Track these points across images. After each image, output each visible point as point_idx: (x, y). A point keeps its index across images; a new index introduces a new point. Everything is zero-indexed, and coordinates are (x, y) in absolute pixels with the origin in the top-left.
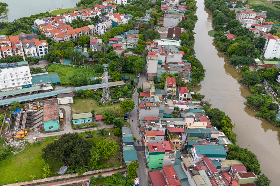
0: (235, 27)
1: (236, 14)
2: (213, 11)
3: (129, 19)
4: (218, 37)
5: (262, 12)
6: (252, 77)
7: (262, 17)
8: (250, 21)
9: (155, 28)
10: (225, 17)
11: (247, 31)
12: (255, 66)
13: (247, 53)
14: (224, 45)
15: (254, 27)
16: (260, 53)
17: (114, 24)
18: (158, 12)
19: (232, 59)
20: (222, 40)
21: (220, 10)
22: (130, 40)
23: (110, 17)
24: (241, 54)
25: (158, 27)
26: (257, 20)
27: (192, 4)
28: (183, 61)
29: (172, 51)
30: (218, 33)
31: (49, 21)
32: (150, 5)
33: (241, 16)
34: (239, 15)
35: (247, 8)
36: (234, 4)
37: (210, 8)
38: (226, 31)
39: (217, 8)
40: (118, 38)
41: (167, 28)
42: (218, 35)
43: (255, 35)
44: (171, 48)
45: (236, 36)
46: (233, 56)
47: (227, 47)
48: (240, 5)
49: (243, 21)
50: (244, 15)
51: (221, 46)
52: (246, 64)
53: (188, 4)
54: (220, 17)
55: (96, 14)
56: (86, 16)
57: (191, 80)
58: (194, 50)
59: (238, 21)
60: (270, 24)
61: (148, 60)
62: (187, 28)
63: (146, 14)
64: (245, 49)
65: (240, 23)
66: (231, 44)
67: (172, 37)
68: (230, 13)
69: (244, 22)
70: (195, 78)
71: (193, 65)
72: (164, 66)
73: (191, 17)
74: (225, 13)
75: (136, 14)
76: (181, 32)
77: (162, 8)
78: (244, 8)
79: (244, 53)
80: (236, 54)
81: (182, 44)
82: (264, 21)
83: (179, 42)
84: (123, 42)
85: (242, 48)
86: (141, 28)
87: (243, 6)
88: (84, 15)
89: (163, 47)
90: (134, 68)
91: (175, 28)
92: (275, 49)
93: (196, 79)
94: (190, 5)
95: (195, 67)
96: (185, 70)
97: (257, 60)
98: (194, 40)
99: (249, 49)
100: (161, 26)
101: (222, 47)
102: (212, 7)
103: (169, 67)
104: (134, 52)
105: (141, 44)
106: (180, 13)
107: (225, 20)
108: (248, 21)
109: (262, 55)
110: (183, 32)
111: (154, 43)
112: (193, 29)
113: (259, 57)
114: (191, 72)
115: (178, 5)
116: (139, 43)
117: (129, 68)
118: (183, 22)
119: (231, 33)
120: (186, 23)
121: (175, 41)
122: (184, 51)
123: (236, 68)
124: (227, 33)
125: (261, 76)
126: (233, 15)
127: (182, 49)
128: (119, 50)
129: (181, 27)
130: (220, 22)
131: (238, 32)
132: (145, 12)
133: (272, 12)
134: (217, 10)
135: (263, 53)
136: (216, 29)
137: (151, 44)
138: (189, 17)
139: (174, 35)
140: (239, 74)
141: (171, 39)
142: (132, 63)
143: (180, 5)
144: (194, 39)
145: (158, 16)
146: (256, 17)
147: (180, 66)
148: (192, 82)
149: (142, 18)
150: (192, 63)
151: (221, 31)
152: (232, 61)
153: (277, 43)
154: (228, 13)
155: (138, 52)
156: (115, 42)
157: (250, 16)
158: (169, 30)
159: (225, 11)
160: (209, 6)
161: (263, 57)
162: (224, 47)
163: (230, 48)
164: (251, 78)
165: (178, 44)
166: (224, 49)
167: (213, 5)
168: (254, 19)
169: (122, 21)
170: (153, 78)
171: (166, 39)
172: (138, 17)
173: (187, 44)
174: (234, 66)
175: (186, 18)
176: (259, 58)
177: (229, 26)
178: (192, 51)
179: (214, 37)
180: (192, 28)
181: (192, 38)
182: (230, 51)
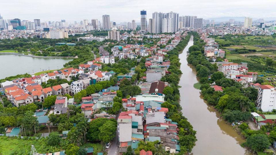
0: (220, 78)
1: (218, 67)
2: (196, 66)
3: (110, 75)
4: (204, 89)
5: (242, 64)
6: (259, 140)
7: (245, 68)
8: (233, 72)
9: (138, 84)
10: (208, 71)
11: (233, 82)
12: (254, 121)
13: (241, 106)
14: (213, 98)
15: (239, 78)
16: (256, 106)
17: (93, 81)
18: (142, 68)
19: (225, 114)
20: (209, 93)
21: (202, 65)
22: (106, 97)
23: (90, 74)
24: (234, 107)
25: (141, 82)
26: (240, 71)
27: (175, 61)
28: (167, 121)
29: (153, 109)
30: (204, 86)
31: (19, 82)
32: (135, 63)
33: (224, 68)
34: (222, 68)
35: (226, 62)
36: (214, 59)
37: (192, 64)
38: (212, 83)
39: (199, 63)
40: (95, 96)
41: (150, 83)
42: (204, 87)
43: (243, 86)
44: (152, 104)
45: (223, 88)
46: (226, 110)
47: (216, 100)
48: (220, 60)
49: (227, 72)
50: (226, 67)
51: (209, 99)
52: (244, 120)
53: (172, 60)
54: (204, 70)
55: (78, 72)
56: (66, 75)
57: (178, 149)
58: (179, 105)
59: (222, 73)
60: (254, 74)
61: (119, 123)
62: (171, 82)
63: (131, 71)
64: (238, 102)
65: (224, 75)
66: (221, 96)
67: (154, 92)
68: (212, 66)
69: (228, 74)
70: (183, 146)
71: (179, 126)
72: (141, 130)
73: (175, 72)
74: (207, 66)
75: (120, 71)
76: (165, 86)
77: (146, 64)
78: (224, 62)
79: (238, 106)
80: (229, 108)
81: (166, 99)
82: (247, 72)
83: (163, 97)
84: (99, 100)
85: (234, 100)
86: (122, 83)
87: (222, 60)
88: (63, 74)
89: (142, 104)
90: (101, 136)
91: (158, 82)
92: (272, 100)
93: (185, 146)
94: (174, 61)
95: (183, 128)
96: (169, 134)
97: (255, 114)
98: (179, 94)
99: (243, 102)
100: (145, 81)
101: (211, 100)
102: (195, 63)
103: (148, 132)
104: (109, 111)
105: (117, 101)
106: (163, 68)
107: (209, 73)
108: (232, 72)
109: (258, 108)
110: (166, 86)
111: (131, 100)
112: (178, 83)
113: (256, 110)
114: (178, 135)
115: (162, 62)
116: (115, 100)
117: (93, 136)
118: (167, 76)
119: (217, 84)
120: (169, 77)
121: (158, 96)
122: (168, 108)
123: (232, 125)
124: (213, 85)
125: (269, 138)
126: (216, 68)
127: (165, 105)
128: (88, 110)
129: (164, 81)
130: (204, 75)
131: (224, 83)
132: (130, 69)
133: (251, 64)
134: (200, 65)
135: (259, 105)
136: (202, 82)
137: (128, 101)
138: (173, 71)
139: (157, 90)
140: (239, 133)
141: (153, 93)
142: (98, 129)
143: (164, 62)
144: (179, 92)
145: (142, 71)
146: (238, 69)
147: (163, 130)
148: (179, 151)
149: (126, 74)
150: (178, 123)
151: (207, 83)
152: (226, 116)
153: (273, 93)
154: (210, 67)
155: (113, 112)
156: (89, 101)
157: (232, 68)
158: (152, 85)
159: (207, 65)
160: (191, 62)
161: (261, 110)
162: (213, 100)
163: (220, 102)
164: (257, 142)
165: (161, 99)
166: (214, 103)
167: (195, 60)
168: (236, 70)
169: (103, 78)
170: (126, 149)
171: (149, 94)
172: (121, 74)
173: (171, 98)
174: (230, 123)
175: (170, 73)
176: (256, 112)
177: (214, 78)
178: (178, 107)
179: (200, 89)
180: (176, 81)
181: (176, 92)
182: (221, 105)
